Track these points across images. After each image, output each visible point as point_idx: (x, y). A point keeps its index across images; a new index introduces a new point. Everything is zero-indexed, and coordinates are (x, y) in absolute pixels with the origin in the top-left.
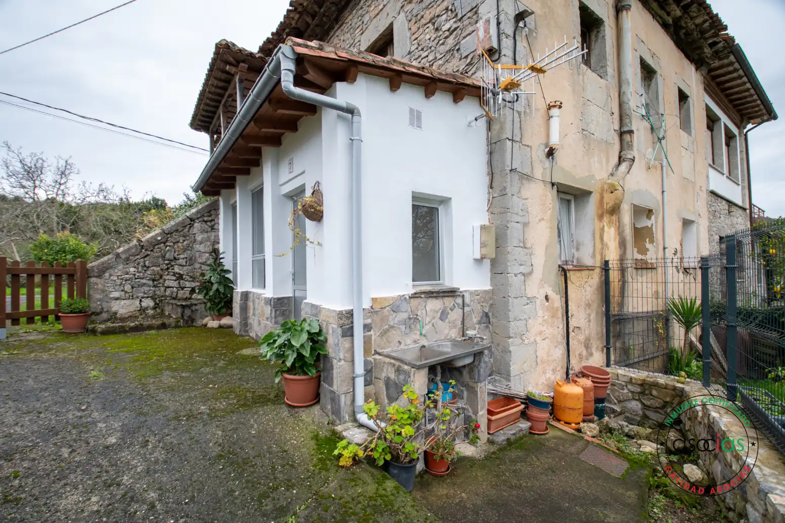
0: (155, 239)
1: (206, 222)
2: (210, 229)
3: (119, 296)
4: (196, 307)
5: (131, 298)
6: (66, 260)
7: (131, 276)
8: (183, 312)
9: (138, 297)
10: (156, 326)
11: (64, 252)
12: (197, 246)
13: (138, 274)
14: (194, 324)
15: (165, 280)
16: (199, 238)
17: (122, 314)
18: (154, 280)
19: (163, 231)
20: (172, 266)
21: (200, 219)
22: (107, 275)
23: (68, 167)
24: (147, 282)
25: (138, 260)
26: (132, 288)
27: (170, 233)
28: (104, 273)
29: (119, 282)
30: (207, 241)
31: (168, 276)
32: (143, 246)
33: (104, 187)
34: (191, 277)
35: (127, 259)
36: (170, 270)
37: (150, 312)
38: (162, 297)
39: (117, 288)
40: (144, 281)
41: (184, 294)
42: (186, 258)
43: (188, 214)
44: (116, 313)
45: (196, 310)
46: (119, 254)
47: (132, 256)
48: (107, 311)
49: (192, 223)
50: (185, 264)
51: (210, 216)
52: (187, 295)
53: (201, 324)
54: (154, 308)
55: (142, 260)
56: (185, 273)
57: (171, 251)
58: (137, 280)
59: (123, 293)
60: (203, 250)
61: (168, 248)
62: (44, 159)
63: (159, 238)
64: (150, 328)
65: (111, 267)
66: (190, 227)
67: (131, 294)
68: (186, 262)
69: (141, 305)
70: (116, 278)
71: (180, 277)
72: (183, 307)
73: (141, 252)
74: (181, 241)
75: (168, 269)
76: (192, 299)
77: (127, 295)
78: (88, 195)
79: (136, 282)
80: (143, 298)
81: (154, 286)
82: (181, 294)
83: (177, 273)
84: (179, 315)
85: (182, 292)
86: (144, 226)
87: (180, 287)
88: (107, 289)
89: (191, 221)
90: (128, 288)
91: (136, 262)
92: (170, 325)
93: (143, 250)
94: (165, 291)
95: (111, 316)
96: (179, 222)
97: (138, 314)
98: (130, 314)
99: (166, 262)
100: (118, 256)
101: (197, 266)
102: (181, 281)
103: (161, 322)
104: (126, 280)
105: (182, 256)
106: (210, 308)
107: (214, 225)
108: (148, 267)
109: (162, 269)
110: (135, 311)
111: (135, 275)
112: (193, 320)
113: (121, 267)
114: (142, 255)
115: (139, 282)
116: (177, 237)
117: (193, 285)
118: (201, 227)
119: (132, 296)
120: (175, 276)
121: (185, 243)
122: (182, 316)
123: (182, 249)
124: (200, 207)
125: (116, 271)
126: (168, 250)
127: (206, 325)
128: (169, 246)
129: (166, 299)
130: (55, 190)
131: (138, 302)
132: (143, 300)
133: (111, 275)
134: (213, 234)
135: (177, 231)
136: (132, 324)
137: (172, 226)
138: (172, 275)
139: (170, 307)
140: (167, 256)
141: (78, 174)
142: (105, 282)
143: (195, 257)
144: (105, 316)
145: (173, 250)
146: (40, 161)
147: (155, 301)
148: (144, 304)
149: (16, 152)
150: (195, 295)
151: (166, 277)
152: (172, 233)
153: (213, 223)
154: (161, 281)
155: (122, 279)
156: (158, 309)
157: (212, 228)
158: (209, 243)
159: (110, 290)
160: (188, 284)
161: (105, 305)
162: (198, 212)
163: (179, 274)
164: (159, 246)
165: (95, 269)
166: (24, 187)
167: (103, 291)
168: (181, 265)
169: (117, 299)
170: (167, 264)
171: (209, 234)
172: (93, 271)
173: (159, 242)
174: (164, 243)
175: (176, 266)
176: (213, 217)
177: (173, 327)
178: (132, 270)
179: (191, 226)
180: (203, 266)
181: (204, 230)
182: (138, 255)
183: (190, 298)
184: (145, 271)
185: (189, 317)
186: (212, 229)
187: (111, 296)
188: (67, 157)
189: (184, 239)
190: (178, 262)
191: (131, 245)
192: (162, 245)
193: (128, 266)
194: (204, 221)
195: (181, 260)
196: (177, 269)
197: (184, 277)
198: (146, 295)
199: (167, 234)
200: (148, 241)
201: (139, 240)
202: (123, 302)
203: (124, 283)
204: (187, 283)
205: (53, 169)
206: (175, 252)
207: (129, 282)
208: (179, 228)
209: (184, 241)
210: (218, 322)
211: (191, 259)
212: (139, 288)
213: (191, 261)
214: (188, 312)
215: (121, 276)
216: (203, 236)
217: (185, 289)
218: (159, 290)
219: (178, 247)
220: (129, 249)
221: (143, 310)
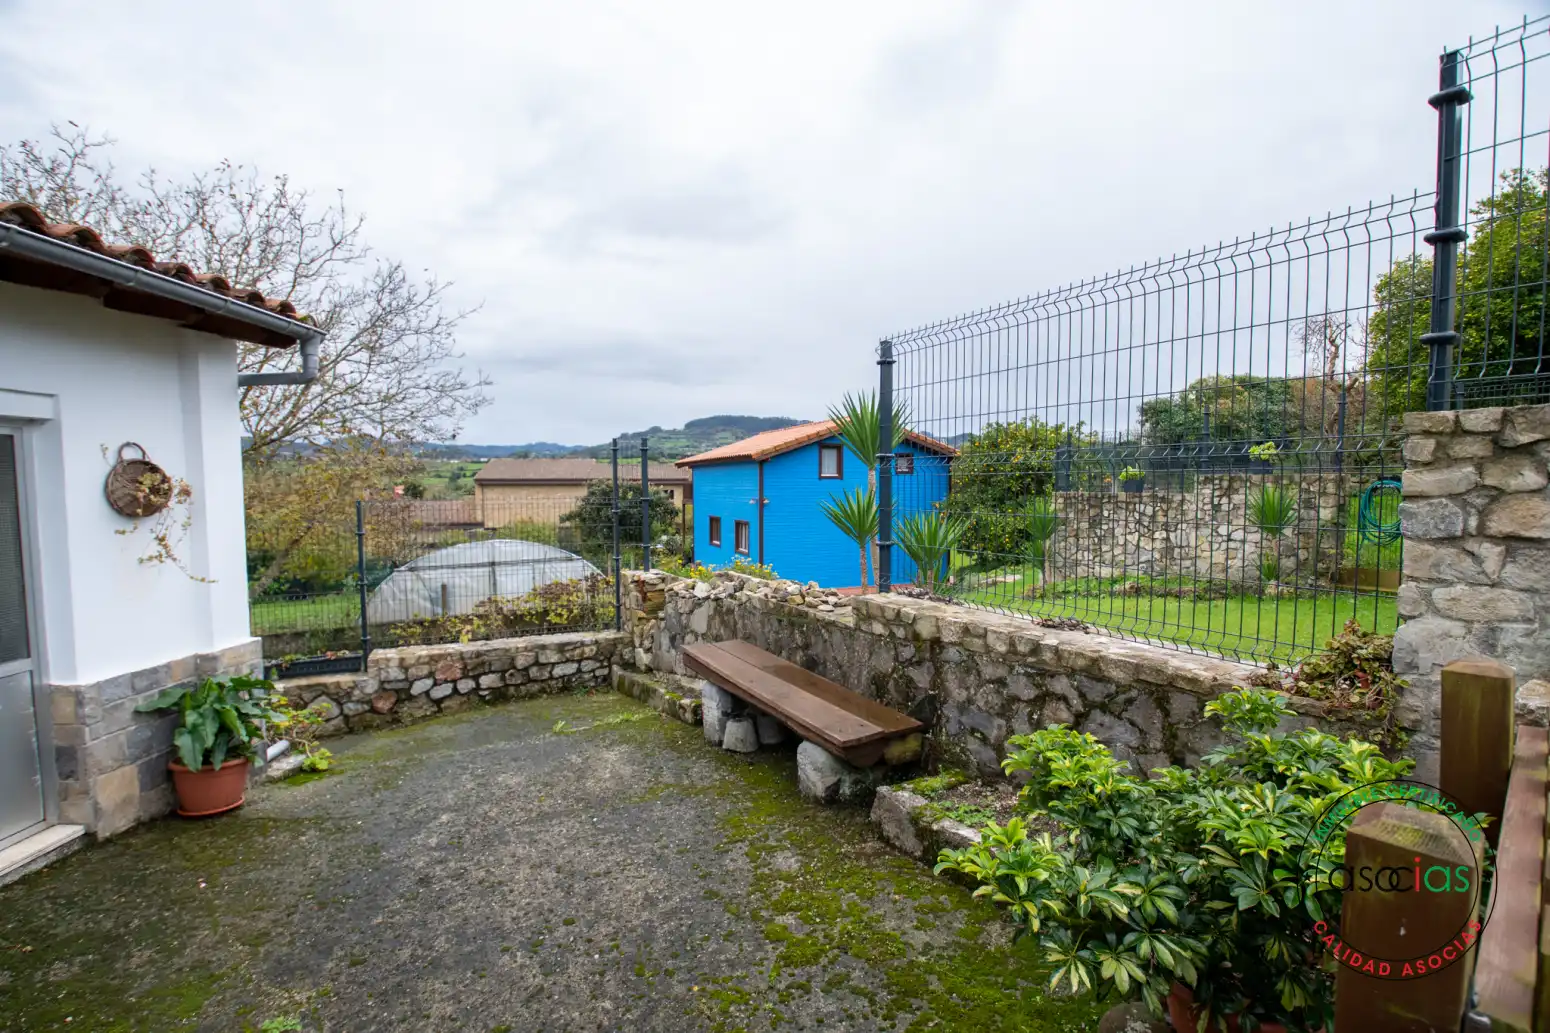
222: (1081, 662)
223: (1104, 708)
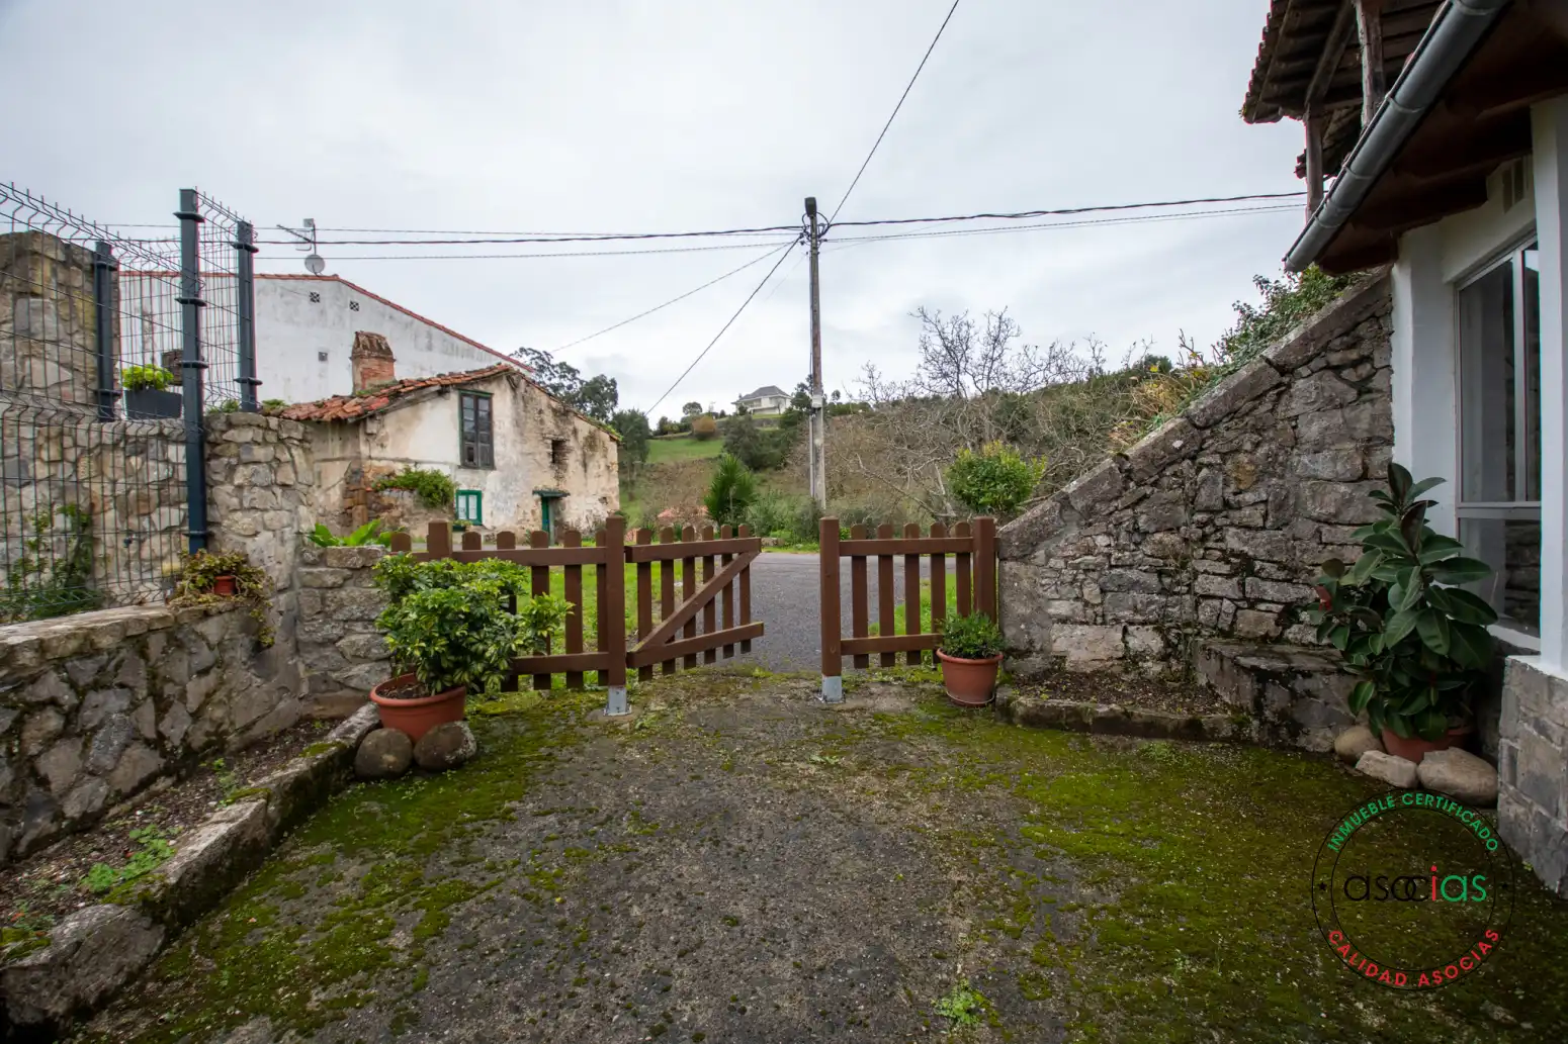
0: (1164, 449)
1: (1336, 369)
2: (1352, 394)
3: (1070, 613)
4: (1309, 684)
5: (1099, 620)
6: (996, 492)
7: (1100, 559)
8: (1261, 693)
9: (1117, 620)
10: (1170, 727)
11: (993, 479)
12: (1305, 459)
13: (1117, 554)
14: (1302, 741)
15: (1195, 574)
16: (1311, 430)
17: (1076, 663)
18: (1160, 573)
19: (1189, 418)
20: (1218, 529)
21: (1318, 363)
22: (1040, 553)
23: (1004, 327)
24: (1144, 577)
25: (1117, 515)
26: (1103, 591)
27: (1210, 425)
28: (1033, 551)
29: (1068, 577)
30: (1341, 438)
31: (1207, 563)
32: (1129, 471)
33: (1057, 349)
34: (1282, 567)
35: (1090, 511)
36: (1210, 544)
37: (1153, 668)
38: (1188, 624)
39: (1064, 590)
40: (1133, 574)
41: (1259, 621)
42: (1265, 502)
43: (1269, 353)
44: (1063, 658)
45: (1309, 693)
46: (1067, 498)
47: (1102, 501)
48: (1041, 650)
49: (1286, 380)
50: (1260, 522)
51: (1351, 346)
52: (1269, 626)
53: (1325, 747)
54: (1164, 658)
55: (1130, 512)
56: (1261, 552)
57: (1215, 483)
58: (1114, 572)
59: (1080, 605)
60: (1327, 474)
61: (1204, 472)
62: (970, 322)
63: (1177, 444)
64: (1152, 729)
65: (1050, 534)
66: (1279, 395)
67: (1099, 610)
68: (1265, 517)
69: (1126, 643)
70: (1061, 564)
71: (1244, 566)
72: (1261, 676)
73: (1126, 489)
74: (1248, 446)
75: (1204, 538)
76: (1288, 641)
77: (1090, 612)
78: (1034, 369)
79: (1111, 579)
80: (1132, 623)
81: (1164, 591)
82: (1248, 621)
83: (1233, 554)
84: (1248, 702)
85: (1251, 614)
86: (1131, 414)
87: (1244, 598)
88: (1040, 591)
89: (1282, 374)
90: (1091, 592)
91: (1112, 519)
92: (1213, 730)
93: (1132, 484)
94: (1196, 609)
95: (1053, 664)
96: (1241, 384)
97: (1117, 670)
98: (1098, 665)
99: (1199, 517)
100: (1065, 502)
101: (1305, 528)
102: (1249, 580)
103: (1185, 716)
104: (1086, 571)
105: (1249, 497)
106: (1372, 706)
107: (1369, 378)
108: (1146, 533)
109: (1186, 540)
110: (1110, 658)
111: (1109, 556)
112: (1296, 729)
113: (1073, 533)
114: (1128, 498)
115: (1121, 576)
116: (1231, 435)
117: (1292, 593)
118: (1320, 390)
119: (1103, 616)
120: (1228, 562)
121: (1261, 451)
122: (1259, 706)
123: (1252, 473)
124: (1315, 320)
125: (1062, 543)
126: (1204, 481)
127: (1351, 760)
128: (1209, 465)
129: (1198, 634)
130: (986, 372)
131: (1119, 635)
132: (1131, 628)
133: (1049, 556)
134: (1366, 412)
135: (1232, 414)
136: (1103, 709)
137: (1218, 400)
138: (1219, 560)
139: (1214, 663)
140: (1203, 498)
141: (1017, 335)
142: (1036, 574)
143: (1298, 497)
144: (1036, 662)
145: (1221, 479)
146: (965, 328)
147: (1165, 638)
148: (1134, 643)
149: (933, 320)
150: (1295, 628)
151: (1201, 566)
152: (1217, 422)
153: (1364, 370)
154: (1184, 576)
155: (1076, 567)
156: (1173, 662)
157: (1363, 388)
158: (1349, 445)
159: (1048, 594)
160: (1271, 590)
161: (1036, 632)
162: (1305, 339)
163: (1241, 555)
164: (1176, 468)
165: (1013, 538)
166: (946, 375)
167: (1032, 596)
168: (1248, 528)
169: (1064, 620)
170: (1202, 525)
171: (1348, 413)
172: (1010, 545)
173: (1177, 457)
174: (1193, 459)
175: (1232, 530)
176: (1365, 348)
177: (1224, 740)
178: (1102, 541)
179: (1282, 390)
180: (1325, 529)
181: (1331, 400)
182: (1117, 498)
183: (1280, 640)
184: (1137, 544)
185: (1282, 714)
186: (1360, 394)
187: (1052, 611)
188: (998, 311)
189: (1255, 437)
190: (1235, 515)
191: (1098, 471)
192: (1186, 463)
193: (1090, 530)
194: (1328, 367)
195: (1247, 511)
196: (1233, 541)
197: (1258, 565)
198: (1139, 617)
199: (1200, 428)
200: (1143, 454)
201: (1121, 457)
202: (1079, 630)
203: (1081, 577)
204: (1268, 585)
205: (983, 334)
206: (1226, 484)
207: (1095, 575)
208: (1239, 404)
209: (1257, 445)
210: (1410, 765)
211: (1280, 507)
212: (1121, 595)
213: (1281, 512)
214: (1277, 697)
215: (1074, 557)
216: (1324, 424)
217: (1263, 607)
218: (1180, 603)
219: (1238, 466)
220: (1095, 482)
221: (1131, 659)
222: (73, 645)
223: (97, 686)
